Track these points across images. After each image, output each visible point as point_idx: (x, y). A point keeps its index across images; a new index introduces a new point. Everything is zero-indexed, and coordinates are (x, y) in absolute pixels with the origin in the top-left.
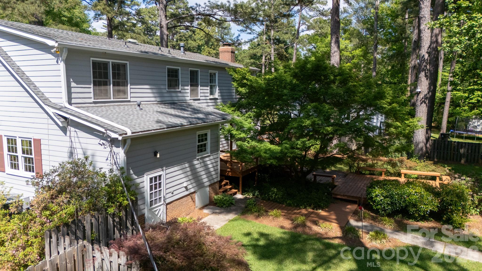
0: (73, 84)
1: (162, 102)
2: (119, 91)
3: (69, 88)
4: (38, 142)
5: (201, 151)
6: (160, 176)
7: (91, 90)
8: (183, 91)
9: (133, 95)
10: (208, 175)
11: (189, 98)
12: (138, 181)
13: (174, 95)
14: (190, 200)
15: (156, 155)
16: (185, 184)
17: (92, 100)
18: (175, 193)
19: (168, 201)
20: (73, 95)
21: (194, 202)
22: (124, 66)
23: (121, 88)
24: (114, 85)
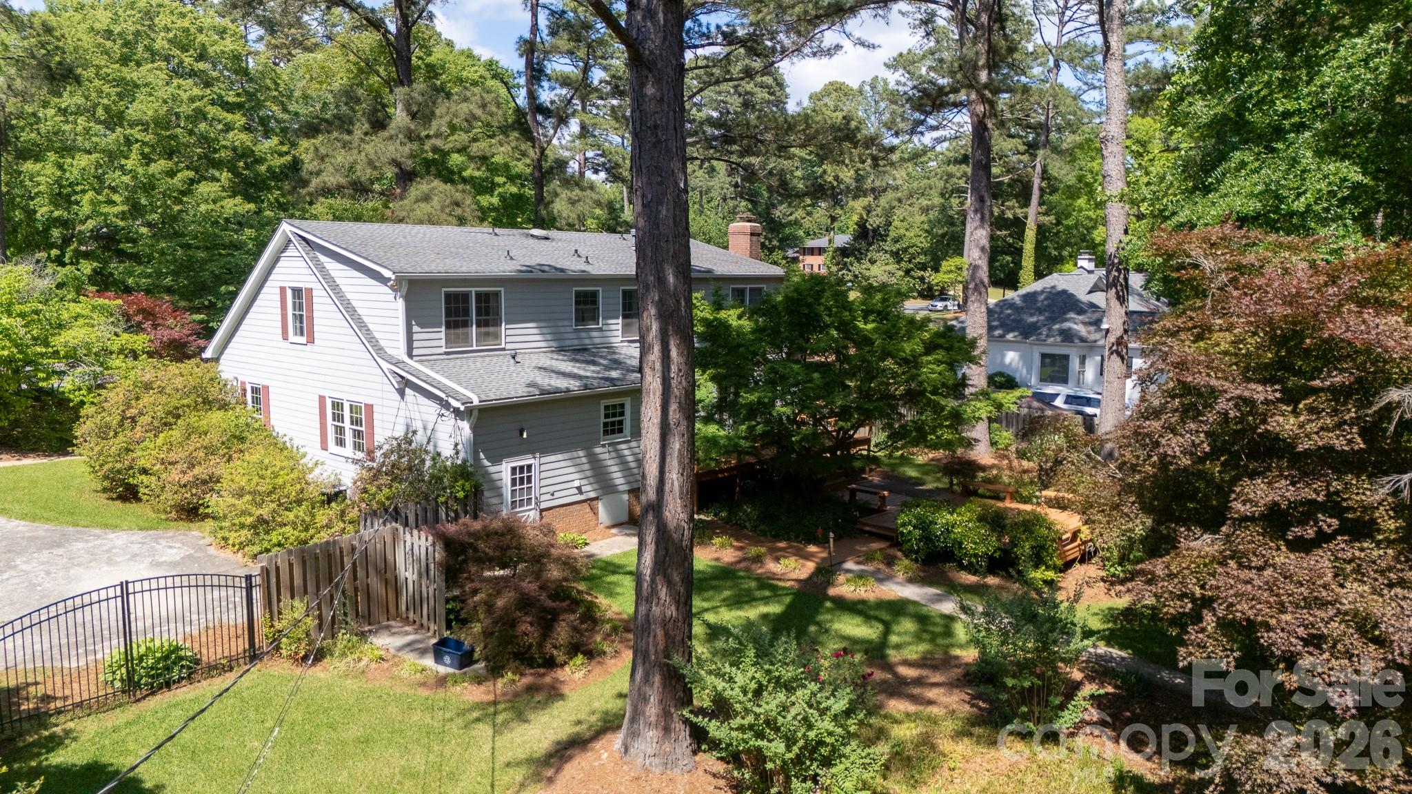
0: (416, 329)
1: (561, 350)
2: (487, 334)
3: (409, 333)
4: (370, 408)
5: (613, 432)
6: (529, 467)
7: (443, 335)
8: (605, 328)
9: (509, 339)
10: (626, 473)
11: (620, 339)
12: (492, 469)
13: (584, 335)
14: (588, 510)
15: (522, 434)
16: (577, 484)
17: (443, 350)
18: (557, 495)
19: (543, 506)
20: (416, 344)
21: (596, 514)
22: (497, 294)
23: (491, 329)
24: (478, 326)
